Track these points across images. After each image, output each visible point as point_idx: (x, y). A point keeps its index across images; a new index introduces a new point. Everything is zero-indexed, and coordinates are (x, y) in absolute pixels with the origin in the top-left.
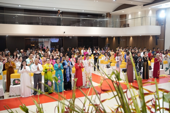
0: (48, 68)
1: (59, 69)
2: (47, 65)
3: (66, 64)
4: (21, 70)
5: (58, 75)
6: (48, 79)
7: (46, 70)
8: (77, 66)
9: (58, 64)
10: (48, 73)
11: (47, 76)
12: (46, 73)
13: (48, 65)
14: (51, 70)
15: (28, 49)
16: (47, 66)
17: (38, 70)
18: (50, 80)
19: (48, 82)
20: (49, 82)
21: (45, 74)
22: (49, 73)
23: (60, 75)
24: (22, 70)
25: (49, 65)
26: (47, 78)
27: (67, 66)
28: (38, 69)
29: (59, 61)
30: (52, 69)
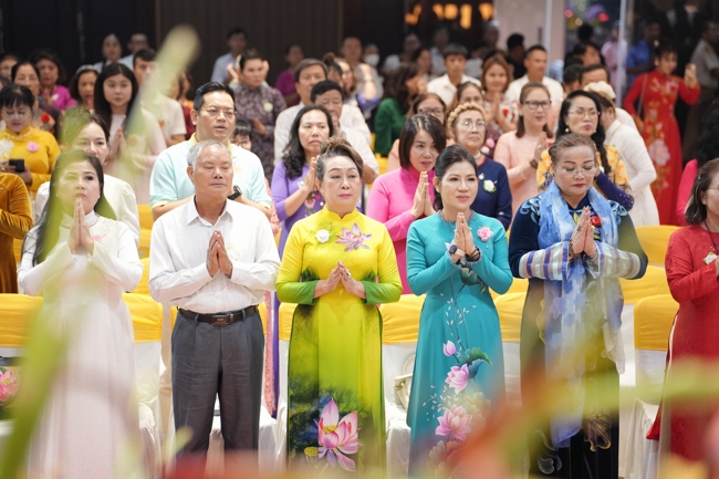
0: (325, 255)
1: (466, 281)
2: (322, 226)
3: (552, 228)
4: (37, 259)
5: (449, 347)
6: (324, 386)
7: (308, 276)
8: (693, 264)
9: (448, 225)
10: (324, 310)
11: (310, 350)
12: (306, 310)
13: (338, 224)
14: (360, 286)
15: (346, 50)
16: (324, 234)
17: (211, 270)
18: (341, 399)
19: (316, 415)
20: (329, 418)
21: (302, 323)
22: (338, 318)
23: (464, 346)
24: (49, 259)
25: (348, 224)
26: (309, 366)
27: (558, 250)
28: (218, 262)
29: (464, 185)
30: (370, 277)
